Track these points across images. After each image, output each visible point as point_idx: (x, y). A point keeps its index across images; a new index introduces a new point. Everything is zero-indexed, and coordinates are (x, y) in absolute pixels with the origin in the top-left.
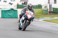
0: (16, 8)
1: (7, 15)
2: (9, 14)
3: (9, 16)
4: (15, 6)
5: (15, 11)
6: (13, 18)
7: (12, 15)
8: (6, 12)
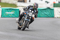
0: (53, 7)
1: (43, 14)
2: (46, 13)
3: (45, 15)
4: (51, 5)
5: (51, 10)
6: (49, 17)
7: (48, 14)
8: (42, 11)
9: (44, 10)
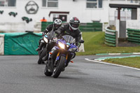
2: (23, 45)
3: (23, 50)
7: (29, 47)
9: (18, 39)
